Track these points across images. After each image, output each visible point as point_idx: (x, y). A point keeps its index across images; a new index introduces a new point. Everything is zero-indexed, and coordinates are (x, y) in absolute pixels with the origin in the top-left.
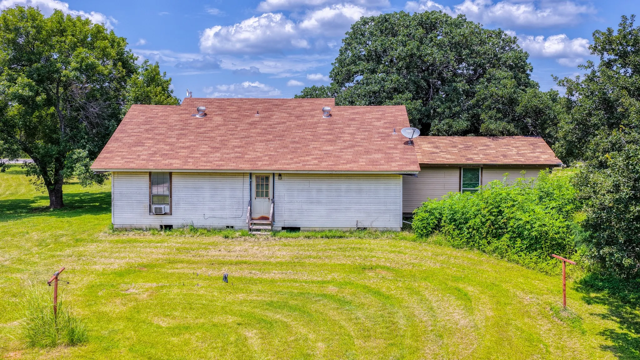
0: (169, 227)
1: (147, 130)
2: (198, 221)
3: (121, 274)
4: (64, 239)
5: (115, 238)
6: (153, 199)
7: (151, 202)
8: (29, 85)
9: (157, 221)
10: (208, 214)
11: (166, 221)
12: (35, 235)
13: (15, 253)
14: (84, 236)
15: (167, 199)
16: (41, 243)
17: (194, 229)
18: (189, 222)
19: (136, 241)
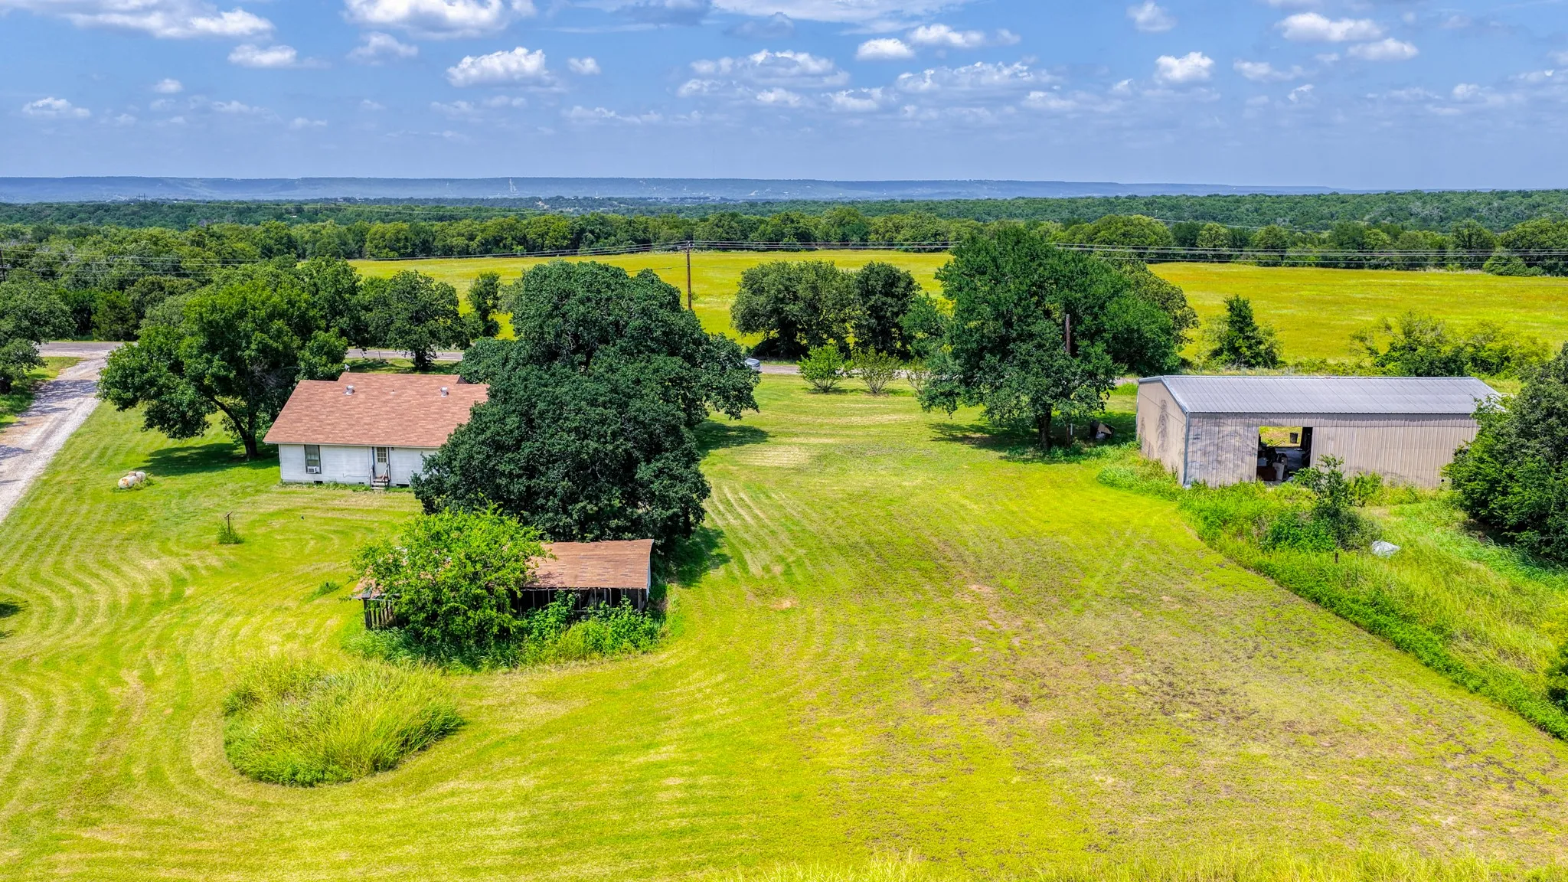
0: (319, 483)
1: (307, 407)
2: (340, 479)
3: (272, 515)
4: (248, 490)
5: (282, 490)
6: (308, 463)
7: (307, 464)
8: (224, 367)
9: (310, 478)
10: (346, 474)
11: (318, 478)
12: (230, 486)
13: (216, 500)
14: (262, 488)
15: (317, 463)
16: (234, 493)
17: (336, 484)
18: (333, 479)
19: (294, 492)
